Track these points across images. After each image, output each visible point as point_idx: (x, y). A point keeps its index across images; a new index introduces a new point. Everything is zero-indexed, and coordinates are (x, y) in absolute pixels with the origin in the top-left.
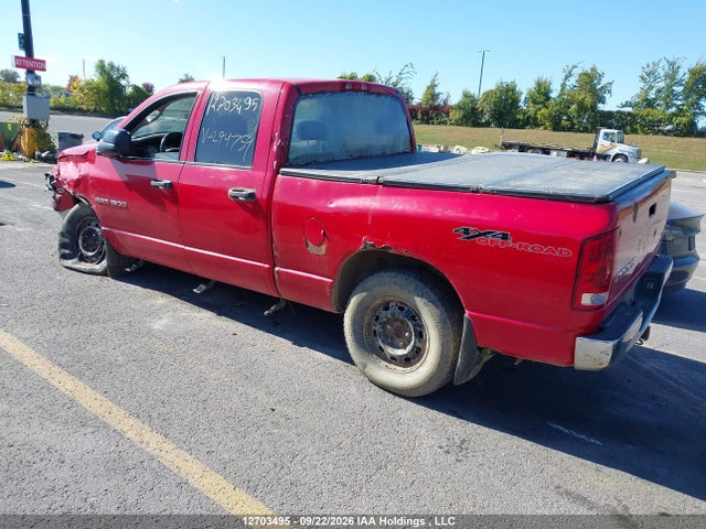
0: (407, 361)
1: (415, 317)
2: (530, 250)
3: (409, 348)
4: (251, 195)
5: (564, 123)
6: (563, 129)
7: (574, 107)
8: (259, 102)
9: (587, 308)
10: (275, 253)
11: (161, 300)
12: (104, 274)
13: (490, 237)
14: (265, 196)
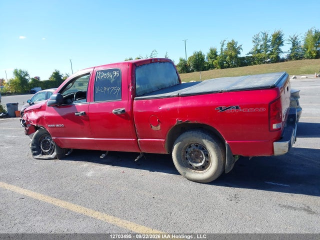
0: (203, 168)
1: (203, 148)
2: (249, 111)
3: (203, 162)
4: (124, 111)
5: (225, 65)
6: (226, 67)
7: (228, 57)
8: (119, 72)
9: (276, 130)
10: (137, 133)
11: (85, 164)
12: (55, 158)
13: (231, 109)
14: (129, 110)
